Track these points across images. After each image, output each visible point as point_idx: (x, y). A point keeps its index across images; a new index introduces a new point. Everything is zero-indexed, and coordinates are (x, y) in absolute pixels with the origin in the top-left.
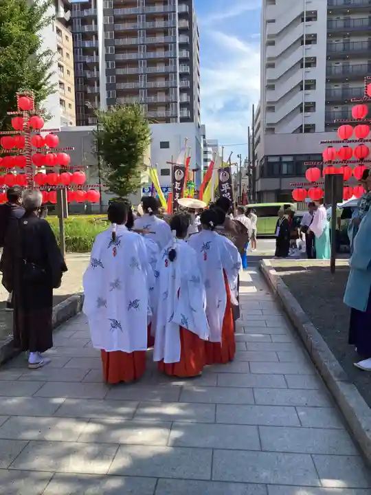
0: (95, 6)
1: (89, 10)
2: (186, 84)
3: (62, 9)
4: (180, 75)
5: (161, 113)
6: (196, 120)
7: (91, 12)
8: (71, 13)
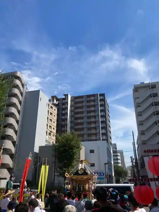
0: (68, 99)
1: (65, 100)
2: (104, 125)
3: (55, 101)
4: (101, 122)
5: (94, 138)
6: (109, 140)
7: (66, 101)
8: (59, 102)
